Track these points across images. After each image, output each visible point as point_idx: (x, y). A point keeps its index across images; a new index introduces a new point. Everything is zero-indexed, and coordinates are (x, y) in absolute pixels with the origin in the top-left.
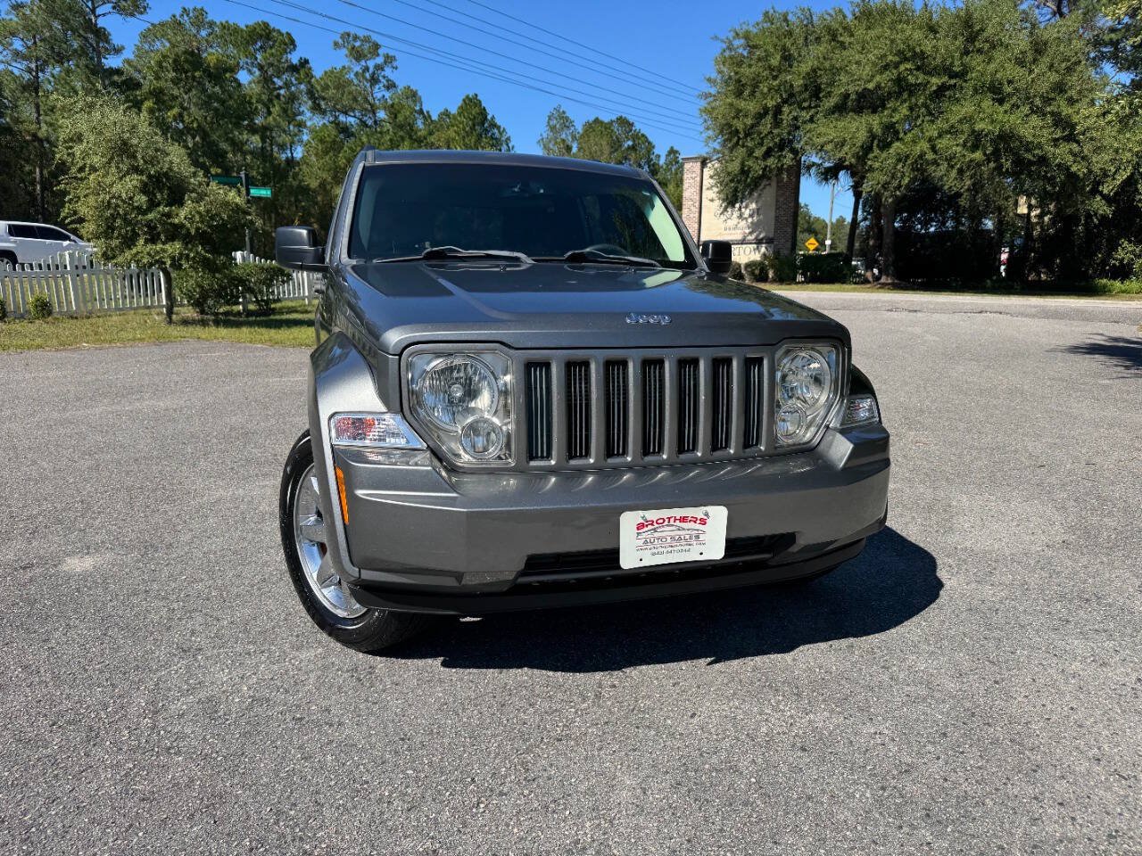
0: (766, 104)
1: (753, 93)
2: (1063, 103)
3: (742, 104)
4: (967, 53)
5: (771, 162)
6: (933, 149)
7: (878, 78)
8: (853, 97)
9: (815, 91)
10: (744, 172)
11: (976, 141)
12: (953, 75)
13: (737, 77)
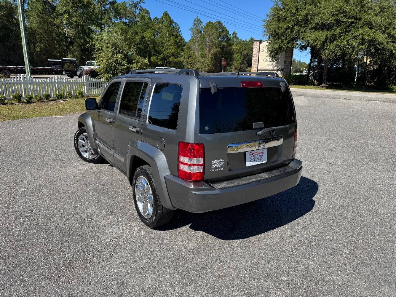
0: (289, 25)
1: (284, 21)
2: (392, 30)
3: (280, 25)
4: (360, 11)
5: (289, 45)
6: (348, 43)
7: (331, 19)
8: (320, 24)
9: (306, 21)
10: (280, 48)
12: (356, 19)
13: (278, 15)
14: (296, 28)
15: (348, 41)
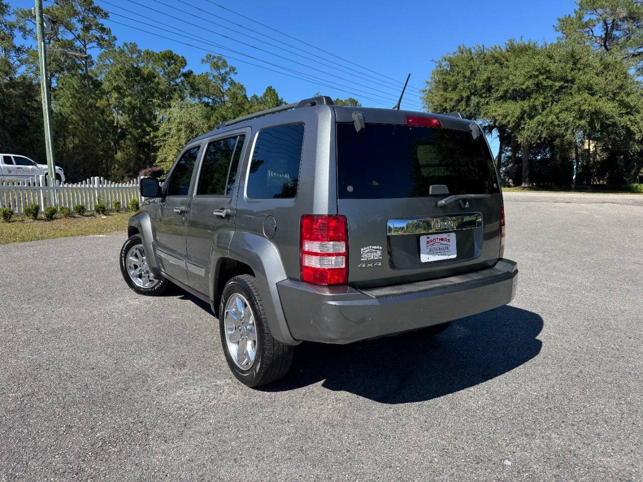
0: (462, 95)
1: (454, 89)
2: (624, 95)
3: (448, 95)
4: (572, 70)
7: (527, 83)
8: (510, 91)
9: (489, 88)
11: (581, 115)
12: (567, 81)
13: (444, 81)
14: (474, 100)
15: (556, 114)
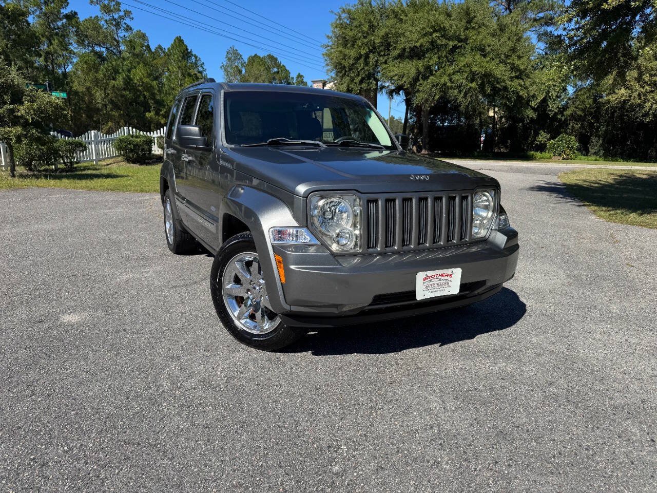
0: (360, 52)
1: (353, 46)
2: (516, 58)
3: (347, 51)
4: (467, 29)
5: (364, 85)
6: (451, 80)
7: (421, 40)
8: (408, 50)
9: (387, 45)
11: (472, 77)
12: (460, 41)
14: (373, 58)
